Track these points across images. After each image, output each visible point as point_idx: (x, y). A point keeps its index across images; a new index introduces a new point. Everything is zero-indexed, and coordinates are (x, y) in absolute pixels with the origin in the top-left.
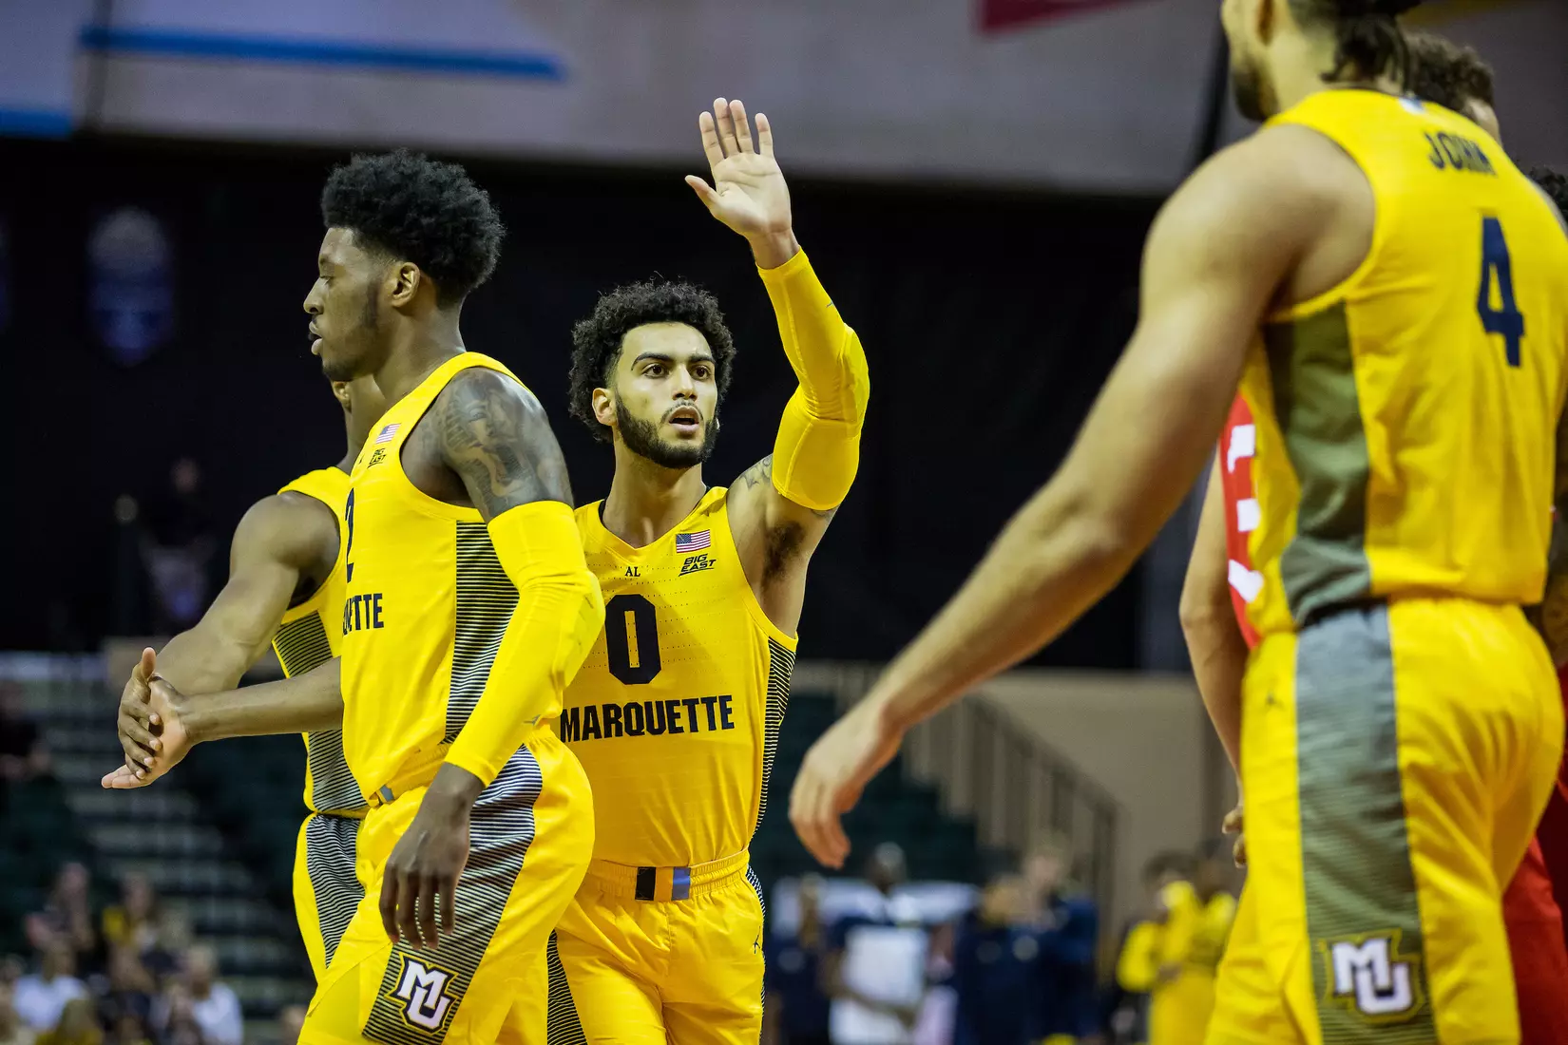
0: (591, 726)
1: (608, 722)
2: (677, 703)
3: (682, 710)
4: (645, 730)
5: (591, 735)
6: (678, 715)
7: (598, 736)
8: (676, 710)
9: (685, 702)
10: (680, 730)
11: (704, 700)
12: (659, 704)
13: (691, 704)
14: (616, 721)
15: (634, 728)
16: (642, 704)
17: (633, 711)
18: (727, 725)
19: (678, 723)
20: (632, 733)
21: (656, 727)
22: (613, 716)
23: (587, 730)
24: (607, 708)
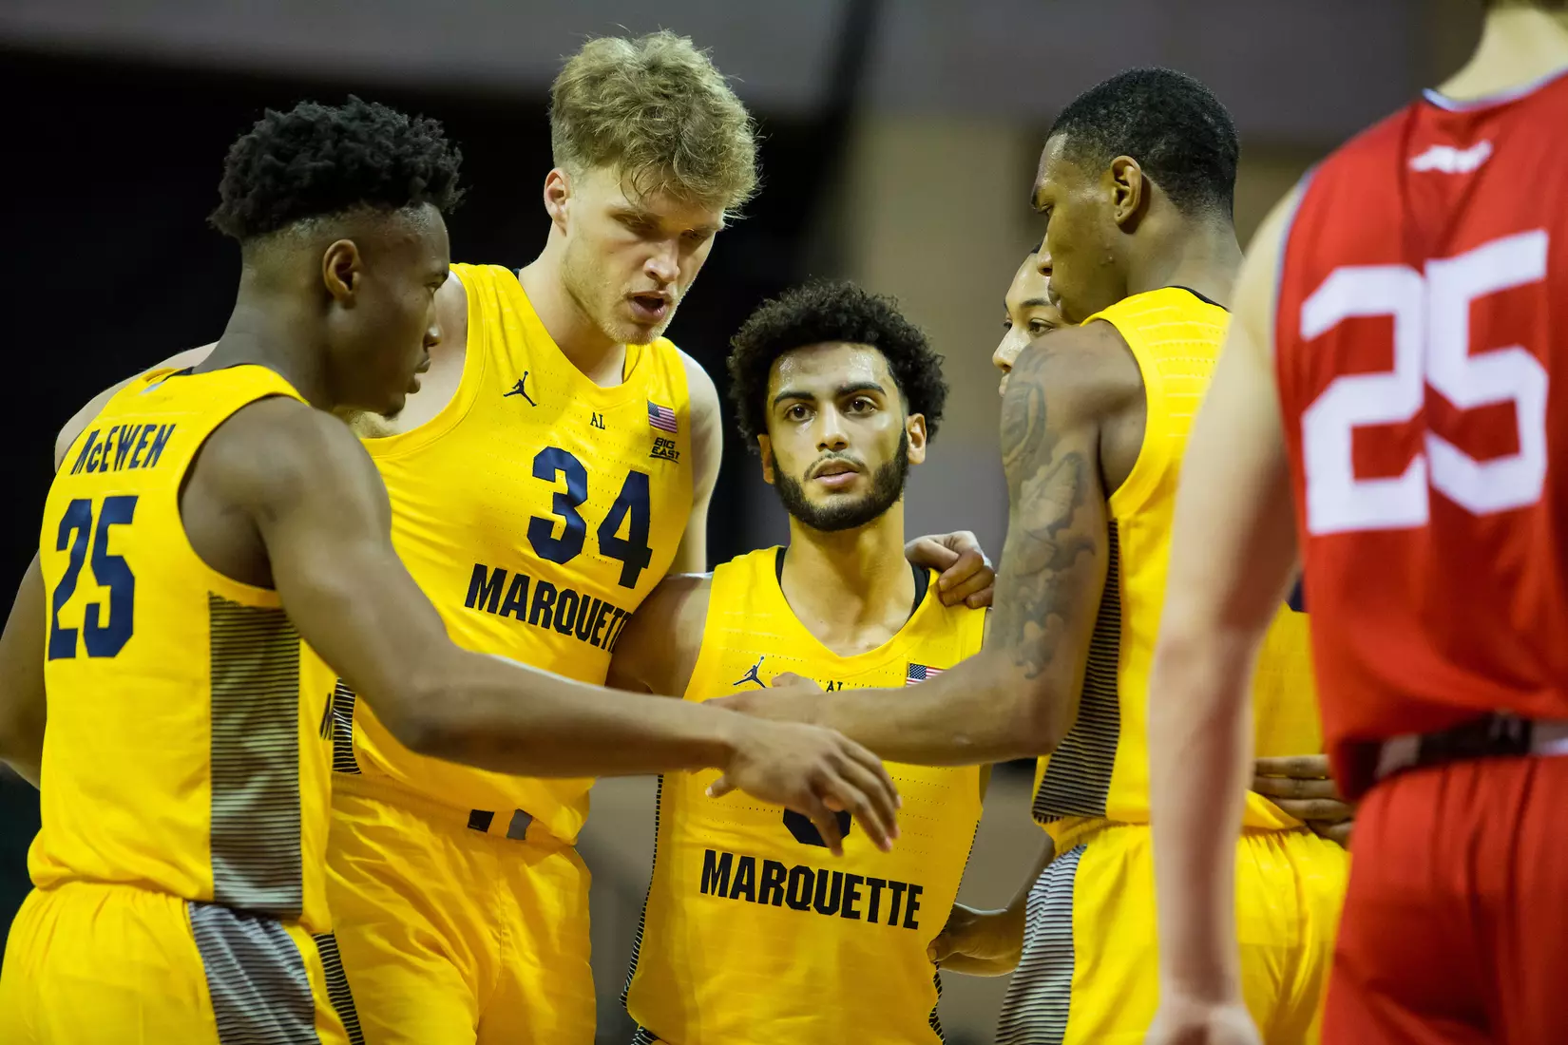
0: (745, 882)
1: (767, 882)
2: (859, 880)
3: (864, 890)
4: (811, 905)
5: (743, 895)
6: (857, 896)
7: (750, 898)
8: (857, 888)
9: (870, 881)
10: (856, 915)
11: (893, 885)
12: (837, 876)
13: (876, 884)
14: (777, 884)
15: (799, 899)
16: (815, 871)
17: (802, 877)
18: (911, 924)
19: (856, 906)
20: (793, 905)
21: (827, 904)
22: (774, 876)
23: (738, 888)
24: (769, 865)
